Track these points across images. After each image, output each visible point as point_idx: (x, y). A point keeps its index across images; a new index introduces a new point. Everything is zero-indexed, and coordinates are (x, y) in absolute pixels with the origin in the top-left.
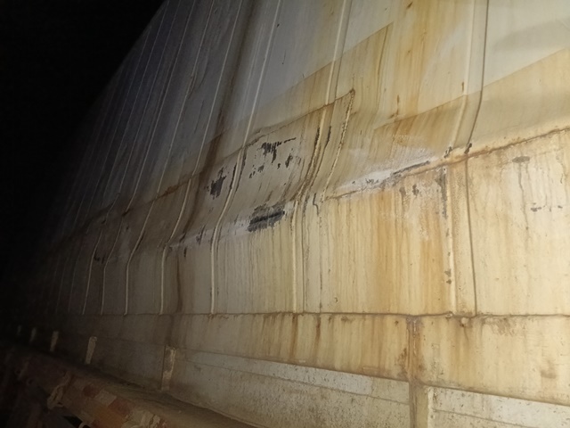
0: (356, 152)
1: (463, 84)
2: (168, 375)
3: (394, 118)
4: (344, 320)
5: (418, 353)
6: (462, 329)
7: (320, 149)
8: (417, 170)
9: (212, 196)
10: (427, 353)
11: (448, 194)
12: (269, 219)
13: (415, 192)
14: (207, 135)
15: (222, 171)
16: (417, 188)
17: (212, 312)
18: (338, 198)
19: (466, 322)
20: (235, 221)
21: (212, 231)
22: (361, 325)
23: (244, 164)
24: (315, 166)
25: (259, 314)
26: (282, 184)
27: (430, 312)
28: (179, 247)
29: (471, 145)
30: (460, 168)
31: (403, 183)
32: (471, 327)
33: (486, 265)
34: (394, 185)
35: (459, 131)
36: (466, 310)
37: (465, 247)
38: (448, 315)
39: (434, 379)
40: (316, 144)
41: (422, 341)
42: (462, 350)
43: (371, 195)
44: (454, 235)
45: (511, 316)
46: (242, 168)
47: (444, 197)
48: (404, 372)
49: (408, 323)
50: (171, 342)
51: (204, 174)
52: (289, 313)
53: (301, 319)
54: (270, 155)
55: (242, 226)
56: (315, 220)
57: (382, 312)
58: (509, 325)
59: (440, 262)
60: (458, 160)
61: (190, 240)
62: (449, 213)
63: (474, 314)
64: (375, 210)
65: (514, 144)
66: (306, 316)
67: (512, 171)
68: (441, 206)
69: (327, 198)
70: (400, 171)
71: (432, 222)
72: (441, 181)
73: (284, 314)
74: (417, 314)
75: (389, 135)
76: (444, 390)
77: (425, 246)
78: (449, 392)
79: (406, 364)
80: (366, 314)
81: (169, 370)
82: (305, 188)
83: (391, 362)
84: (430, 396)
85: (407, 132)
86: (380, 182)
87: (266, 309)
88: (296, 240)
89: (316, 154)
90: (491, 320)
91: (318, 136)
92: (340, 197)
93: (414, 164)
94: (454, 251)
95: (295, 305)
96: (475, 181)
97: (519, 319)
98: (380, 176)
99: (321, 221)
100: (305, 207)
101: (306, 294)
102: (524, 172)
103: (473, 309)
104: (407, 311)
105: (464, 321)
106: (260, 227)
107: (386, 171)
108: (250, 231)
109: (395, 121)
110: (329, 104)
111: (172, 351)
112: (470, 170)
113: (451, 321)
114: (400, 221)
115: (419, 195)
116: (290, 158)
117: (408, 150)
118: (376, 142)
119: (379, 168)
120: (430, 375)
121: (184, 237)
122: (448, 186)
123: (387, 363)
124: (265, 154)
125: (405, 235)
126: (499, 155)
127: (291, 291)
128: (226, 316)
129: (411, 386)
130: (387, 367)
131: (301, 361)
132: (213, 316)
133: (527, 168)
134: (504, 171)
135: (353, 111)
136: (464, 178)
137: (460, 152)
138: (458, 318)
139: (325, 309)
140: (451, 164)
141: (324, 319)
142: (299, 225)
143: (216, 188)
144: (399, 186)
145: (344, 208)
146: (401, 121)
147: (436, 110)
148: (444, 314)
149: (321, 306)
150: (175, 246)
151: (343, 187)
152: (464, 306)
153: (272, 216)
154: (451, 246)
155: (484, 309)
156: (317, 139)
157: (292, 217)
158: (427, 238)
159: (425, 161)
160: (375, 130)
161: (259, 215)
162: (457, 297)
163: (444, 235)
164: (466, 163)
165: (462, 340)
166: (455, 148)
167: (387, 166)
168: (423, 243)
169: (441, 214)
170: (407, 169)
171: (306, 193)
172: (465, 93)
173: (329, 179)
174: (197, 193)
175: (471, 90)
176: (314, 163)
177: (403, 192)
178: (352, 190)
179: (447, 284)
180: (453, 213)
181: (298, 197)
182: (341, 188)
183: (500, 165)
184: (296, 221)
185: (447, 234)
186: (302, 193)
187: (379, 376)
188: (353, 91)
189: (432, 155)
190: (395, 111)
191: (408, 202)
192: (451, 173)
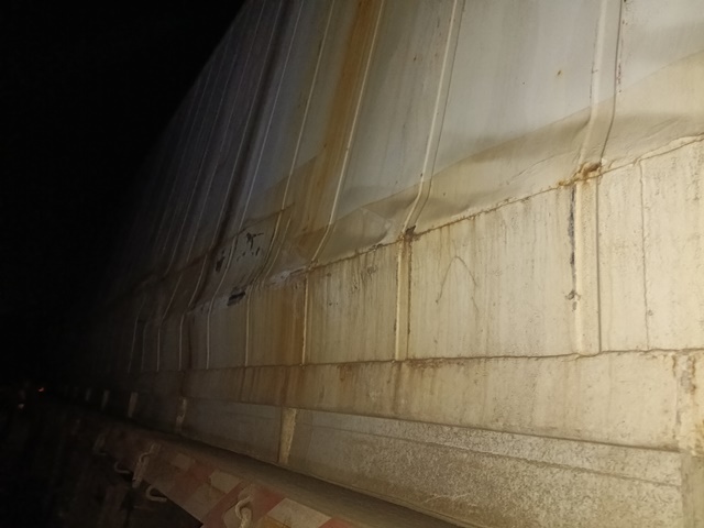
0: (284, 253)
3: (304, 232)
4: (265, 370)
8: (298, 273)
9: (216, 272)
12: (238, 297)
13: (296, 287)
15: (223, 252)
17: (207, 367)
18: (269, 286)
20: (223, 296)
21: (209, 303)
22: (270, 372)
23: (236, 248)
25: (230, 368)
26: (251, 269)
27: (294, 364)
28: (191, 315)
31: (293, 281)
34: (290, 282)
40: (271, 241)
41: (289, 382)
46: (234, 251)
49: (286, 371)
50: (183, 392)
51: (214, 253)
52: (243, 367)
53: (247, 371)
54: (250, 244)
56: (258, 300)
57: (279, 365)
65: (328, 265)
66: (250, 368)
67: (326, 281)
70: (293, 272)
73: (240, 368)
74: (290, 365)
75: (298, 245)
81: (181, 415)
85: (304, 245)
87: (233, 365)
96: (315, 284)
98: (286, 274)
104: (287, 363)
106: (233, 302)
108: (228, 305)
110: (283, 210)
111: (184, 400)
112: (315, 277)
114: (290, 305)
116: (258, 249)
117: (300, 258)
118: (292, 248)
119: (287, 268)
121: (195, 306)
123: (276, 396)
124: (247, 242)
126: (323, 270)
128: (214, 370)
130: (276, 399)
131: (243, 400)
132: (207, 371)
133: (330, 280)
139: (259, 364)
141: (257, 370)
143: (219, 264)
145: (271, 294)
146: (305, 236)
147: (318, 231)
149: (257, 362)
150: (189, 313)
151: (273, 278)
153: (240, 295)
156: (273, 237)
157: (248, 298)
159: (302, 268)
161: (234, 294)
162: (305, 354)
167: (290, 267)
173: (268, 273)
174: (209, 268)
177: (292, 286)
178: (274, 281)
181: (254, 282)
184: (250, 300)
186: (257, 280)
188: (294, 204)
190: (305, 226)
191: (293, 293)
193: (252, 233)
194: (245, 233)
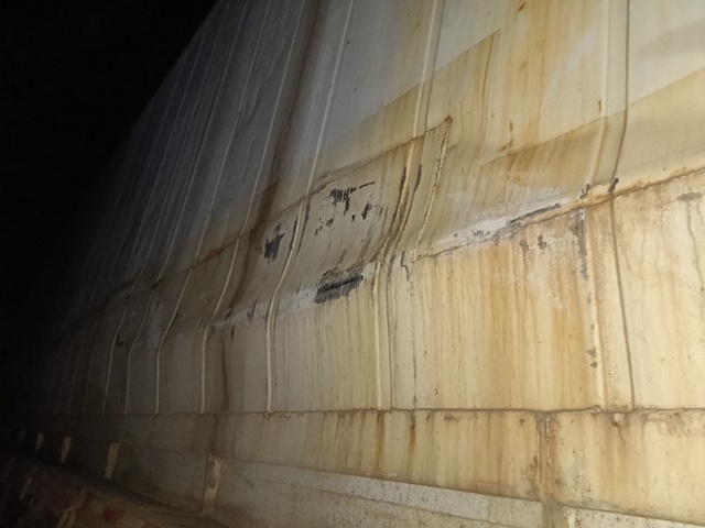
0: (457, 196)
1: (600, 102)
2: (211, 493)
3: (506, 151)
4: (449, 419)
5: (553, 463)
6: (616, 429)
7: (407, 194)
8: (543, 216)
9: (267, 260)
10: (567, 462)
11: (588, 246)
12: (342, 287)
13: (542, 245)
14: (258, 184)
15: (278, 228)
16: (544, 240)
17: (269, 409)
18: (435, 256)
19: (620, 419)
20: (298, 291)
21: (267, 303)
22: (471, 426)
23: (307, 217)
24: (401, 217)
25: (331, 412)
26: (358, 242)
27: (568, 406)
28: (225, 326)
29: (617, 181)
30: (604, 211)
31: (524, 234)
32: (628, 425)
33: (645, 340)
34: (511, 237)
35: (598, 163)
36: (619, 403)
37: (614, 317)
38: (594, 411)
39: (578, 498)
40: (401, 188)
41: (559, 446)
42: (616, 457)
43: (480, 252)
44: (598, 302)
45: (686, 410)
46: (305, 222)
47: (583, 252)
48: (535, 489)
49: (538, 423)
50: (215, 449)
51: (255, 233)
52: (372, 409)
53: (388, 418)
54: (341, 205)
55: (307, 296)
56: (405, 285)
57: (500, 407)
58: (683, 423)
59: (580, 339)
60: (600, 201)
61: (239, 317)
62: (590, 272)
63: (630, 408)
64: (487, 271)
65: (678, 177)
66: (396, 413)
67: (677, 214)
68: (579, 264)
69: (419, 257)
70: (519, 218)
71: (566, 285)
72: (578, 229)
73: (365, 411)
74: (551, 409)
75: (501, 172)
76: (590, 513)
77: (558, 317)
78: (598, 515)
79: (538, 478)
80: (479, 410)
81: (213, 486)
82: (389, 245)
83: (516, 476)
84: (571, 520)
85: (526, 168)
86: (493, 233)
87: (340, 405)
88: (379, 313)
89: (402, 201)
90: (656, 415)
91: (404, 178)
92: (438, 254)
93: (537, 208)
94: (599, 323)
95: (379, 399)
96: (625, 228)
97: (697, 414)
98: (491, 225)
99: (412, 287)
100: (390, 270)
101: (394, 384)
102: (694, 214)
103: (630, 401)
104: (536, 406)
105: (617, 417)
106: (330, 297)
107: (500, 220)
108: (318, 302)
109: (509, 155)
110: (417, 138)
111: (217, 462)
112: (617, 212)
113: (598, 418)
114: (521, 285)
115: (547, 249)
116: (367, 208)
117: (528, 190)
118: (484, 182)
119: (490, 215)
120: (572, 493)
121: (230, 313)
122: (587, 235)
123: (510, 476)
124: (335, 203)
125: (529, 302)
126: (657, 191)
127: (374, 380)
128: (288, 415)
129: (545, 508)
130: (510, 482)
131: (389, 475)
132: (270, 415)
133: (698, 208)
134: (666, 213)
135: (451, 144)
136: (610, 224)
137: (602, 190)
138: (609, 413)
139: (422, 404)
140: (591, 207)
141: (421, 418)
142: (383, 293)
143: (271, 249)
144: (519, 238)
145: (444, 269)
146: (515, 154)
147: (563, 138)
148: (588, 409)
149: (415, 400)
150: (219, 325)
151: (442, 241)
152: (616, 398)
153: (346, 283)
154: (594, 317)
155: (645, 400)
156: (403, 182)
157: (373, 284)
158: (560, 306)
159: (553, 204)
160: (482, 167)
161: (328, 282)
162: (605, 385)
163: (584, 301)
164: (612, 205)
165: (616, 443)
166: (595, 184)
167: (501, 212)
168: (555, 312)
169: (579, 274)
170: (529, 215)
171: (391, 251)
172: (603, 114)
173: (422, 232)
174: (247, 257)
175: (611, 109)
176: (401, 213)
177: (524, 245)
178: (454, 245)
179: (592, 368)
180: (596, 272)
181: (380, 257)
182: (438, 243)
183: (660, 206)
184: (379, 288)
185: (589, 301)
186: (386, 252)
187: (499, 495)
188: (449, 120)
189: (562, 195)
190: (507, 141)
191: (532, 259)
192: (591, 219)
193: (344, 188)
194: (327, 192)
